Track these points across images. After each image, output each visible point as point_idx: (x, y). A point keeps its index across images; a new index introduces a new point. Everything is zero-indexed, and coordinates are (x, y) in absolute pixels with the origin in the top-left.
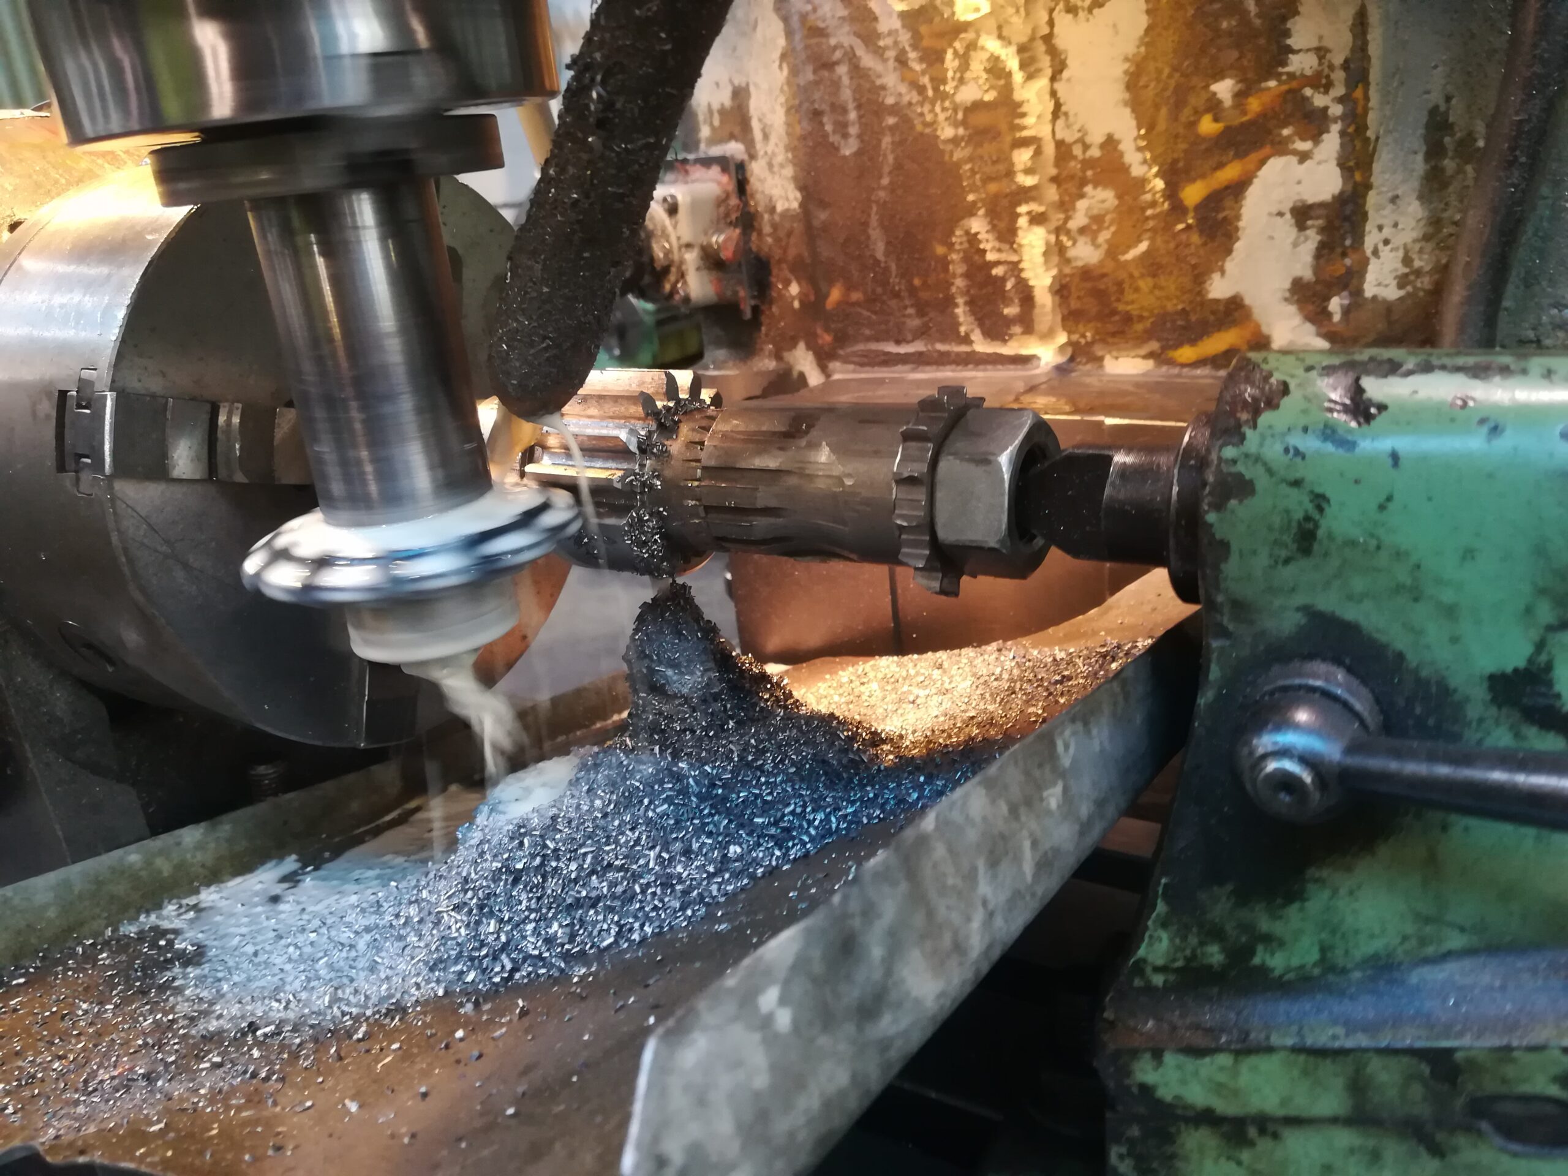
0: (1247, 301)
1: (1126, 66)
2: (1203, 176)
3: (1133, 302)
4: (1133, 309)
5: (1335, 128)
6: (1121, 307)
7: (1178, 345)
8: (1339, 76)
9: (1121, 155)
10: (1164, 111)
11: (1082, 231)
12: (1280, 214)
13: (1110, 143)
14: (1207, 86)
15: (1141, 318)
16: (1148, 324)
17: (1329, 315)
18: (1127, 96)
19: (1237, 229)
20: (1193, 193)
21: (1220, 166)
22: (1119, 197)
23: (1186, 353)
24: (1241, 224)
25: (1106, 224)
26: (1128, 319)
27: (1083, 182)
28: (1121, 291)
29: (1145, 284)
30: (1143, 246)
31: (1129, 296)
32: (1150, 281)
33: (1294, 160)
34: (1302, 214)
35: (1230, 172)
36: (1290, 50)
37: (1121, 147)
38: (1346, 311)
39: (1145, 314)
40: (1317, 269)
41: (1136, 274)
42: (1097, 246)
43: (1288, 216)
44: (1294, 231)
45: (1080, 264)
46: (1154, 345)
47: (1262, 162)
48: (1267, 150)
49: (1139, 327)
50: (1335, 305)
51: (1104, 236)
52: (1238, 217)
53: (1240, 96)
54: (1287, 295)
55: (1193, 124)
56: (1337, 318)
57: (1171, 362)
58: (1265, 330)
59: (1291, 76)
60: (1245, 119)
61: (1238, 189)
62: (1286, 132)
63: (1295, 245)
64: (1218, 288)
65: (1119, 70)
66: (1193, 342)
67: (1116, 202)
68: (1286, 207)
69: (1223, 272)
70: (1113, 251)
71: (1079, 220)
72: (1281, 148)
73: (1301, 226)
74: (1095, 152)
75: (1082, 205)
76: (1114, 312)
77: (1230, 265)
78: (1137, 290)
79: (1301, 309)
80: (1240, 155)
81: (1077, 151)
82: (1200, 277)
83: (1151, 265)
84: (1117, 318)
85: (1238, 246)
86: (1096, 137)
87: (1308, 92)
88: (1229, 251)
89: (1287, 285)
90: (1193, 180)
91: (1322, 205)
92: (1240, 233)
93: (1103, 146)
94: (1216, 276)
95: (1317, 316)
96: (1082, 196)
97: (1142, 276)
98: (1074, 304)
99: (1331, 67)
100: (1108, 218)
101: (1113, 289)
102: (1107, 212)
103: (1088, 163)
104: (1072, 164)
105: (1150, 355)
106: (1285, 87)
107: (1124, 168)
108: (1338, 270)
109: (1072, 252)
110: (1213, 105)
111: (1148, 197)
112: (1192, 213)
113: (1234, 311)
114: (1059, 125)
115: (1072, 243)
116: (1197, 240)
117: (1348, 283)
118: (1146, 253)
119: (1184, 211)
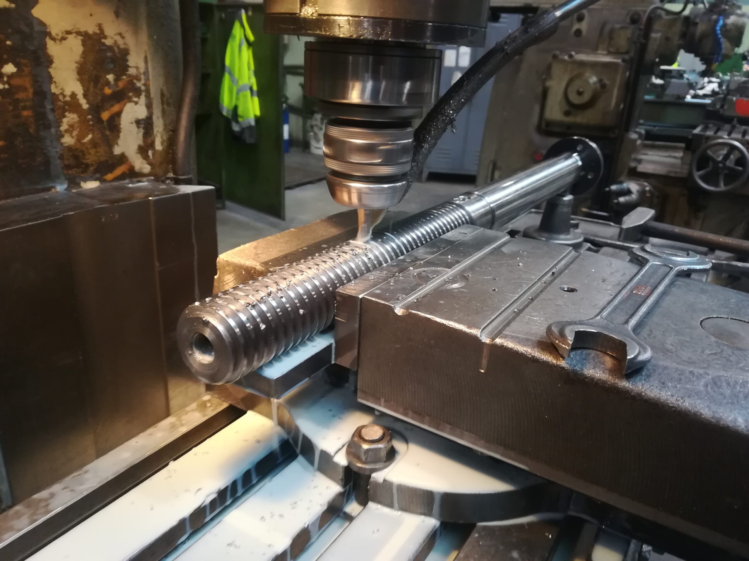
0: (126, 154)
1: (77, 65)
2: (107, 110)
3: (88, 159)
4: (89, 161)
5: (143, 94)
6: (84, 161)
7: (106, 174)
8: (142, 77)
9: (78, 100)
10: (92, 84)
11: (66, 131)
12: (132, 123)
13: (73, 95)
14: (105, 76)
15: (92, 165)
16: (95, 167)
17: (148, 156)
18: (78, 77)
19: (120, 128)
20: (105, 116)
21: (112, 106)
22: (79, 117)
23: (110, 176)
24: (121, 126)
25: (75, 128)
26: (87, 166)
27: (65, 111)
28: (84, 155)
29: (92, 151)
30: (90, 136)
31: (88, 157)
32: (94, 150)
33: (133, 104)
34: (138, 122)
35: (116, 108)
36: (129, 67)
37: (78, 97)
38: (153, 155)
39: (94, 163)
40: (144, 142)
41: (89, 147)
42: (73, 137)
43: (134, 124)
44: (136, 129)
45: (66, 145)
46: (98, 175)
47: (125, 105)
48: (126, 101)
49: (92, 169)
50: (150, 153)
51: (75, 133)
52: (120, 124)
53: (117, 80)
54: (137, 151)
55: (102, 89)
56: (151, 157)
57: (105, 181)
58: (133, 164)
59: (130, 76)
60: (118, 89)
61: (118, 114)
62: (130, 94)
63: (137, 133)
64: (117, 151)
65: (74, 66)
66: (110, 173)
67: (78, 119)
68: (133, 120)
69: (117, 144)
70: (79, 139)
71: (64, 127)
72: (130, 100)
73: (138, 127)
74: (68, 99)
75: (65, 120)
76: (82, 163)
77: (120, 142)
78: (90, 154)
79: (141, 156)
80: (118, 102)
81: (61, 98)
82: (110, 147)
83: (94, 144)
84: (83, 166)
85: (121, 135)
86: (68, 92)
87: (135, 81)
88: (118, 137)
89: (136, 147)
90: (104, 111)
91: (143, 120)
92: (121, 130)
93: (71, 96)
94: (116, 146)
95: (145, 157)
96: (65, 116)
97: (91, 148)
98: (66, 162)
99: (140, 74)
100: (76, 125)
101: (81, 154)
102: (75, 123)
103: (66, 103)
104: (59, 103)
105: (96, 180)
106: (128, 79)
107: (80, 106)
108: (149, 141)
109: (63, 140)
110: (108, 83)
111: (90, 117)
112: (105, 123)
113: (123, 158)
114: (53, 87)
115: (63, 136)
116: (108, 133)
117: (152, 145)
118: (92, 139)
119: (103, 122)
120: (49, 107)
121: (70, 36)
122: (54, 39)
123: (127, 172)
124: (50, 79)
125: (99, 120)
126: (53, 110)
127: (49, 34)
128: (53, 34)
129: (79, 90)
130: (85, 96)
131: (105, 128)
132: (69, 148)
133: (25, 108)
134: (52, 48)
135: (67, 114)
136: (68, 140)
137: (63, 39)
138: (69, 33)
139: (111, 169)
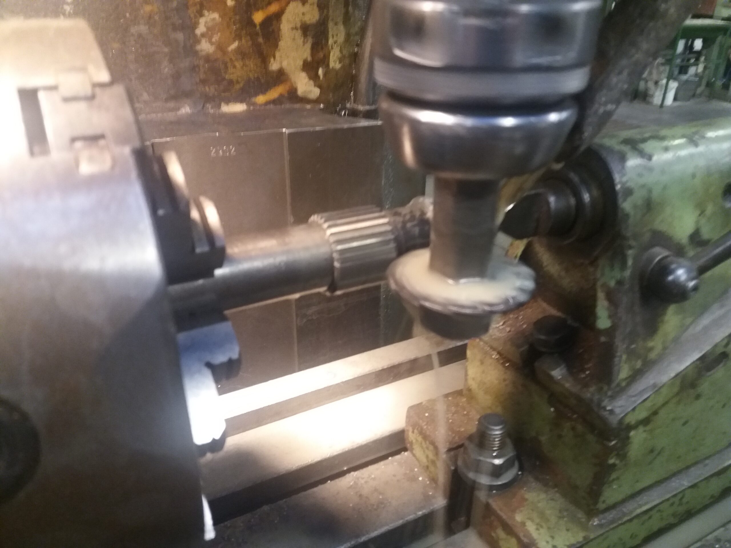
0: (286, 71)
2: (262, 8)
3: (233, 74)
4: (234, 77)
6: (227, 77)
7: (256, 95)
11: (203, 35)
12: (296, 28)
15: (238, 82)
16: (241, 85)
17: (319, 77)
19: (279, 35)
20: (258, 17)
21: (270, 4)
22: (221, 17)
23: (261, 99)
24: (281, 33)
25: (216, 32)
26: (231, 82)
27: (203, 8)
28: (226, 68)
29: (238, 64)
30: (236, 44)
31: (231, 70)
32: (241, 62)
33: (299, 4)
34: (305, 29)
35: (274, 8)
38: (325, 75)
39: (240, 80)
40: (313, 54)
41: (234, 59)
42: (212, 43)
43: (299, 30)
44: (302, 37)
45: (203, 53)
46: (245, 96)
47: (288, 4)
49: (238, 87)
50: (321, 72)
51: (216, 38)
52: (279, 30)
54: (302, 67)
56: (321, 77)
57: (255, 104)
58: (295, 85)
61: (278, 16)
63: (304, 45)
64: (274, 66)
66: (264, 93)
67: (220, 20)
68: (298, 25)
69: (274, 57)
70: (221, 48)
71: (201, 29)
73: (305, 35)
75: (202, 21)
76: (224, 79)
77: (278, 54)
78: (235, 67)
79: (307, 74)
82: (265, 60)
83: (241, 53)
84: (225, 83)
85: (281, 44)
88: (276, 47)
89: (301, 63)
90: (258, 10)
91: (312, 25)
92: (281, 37)
94: (272, 59)
95: (314, 77)
96: (202, 16)
97: (237, 60)
98: (202, 76)
100: (217, 28)
101: (222, 66)
102: (216, 25)
105: (243, 102)
107: (223, 1)
108: (321, 55)
109: (199, 47)
111: (237, 17)
112: (258, 27)
113: (281, 76)
115: (199, 41)
116: (261, 40)
117: (324, 61)
118: (238, 48)
119: (255, 26)
123: (287, 95)
125: (250, 23)
131: (257, 34)
132: (208, 59)
135: (206, 13)
136: (205, 47)
139: (264, 89)
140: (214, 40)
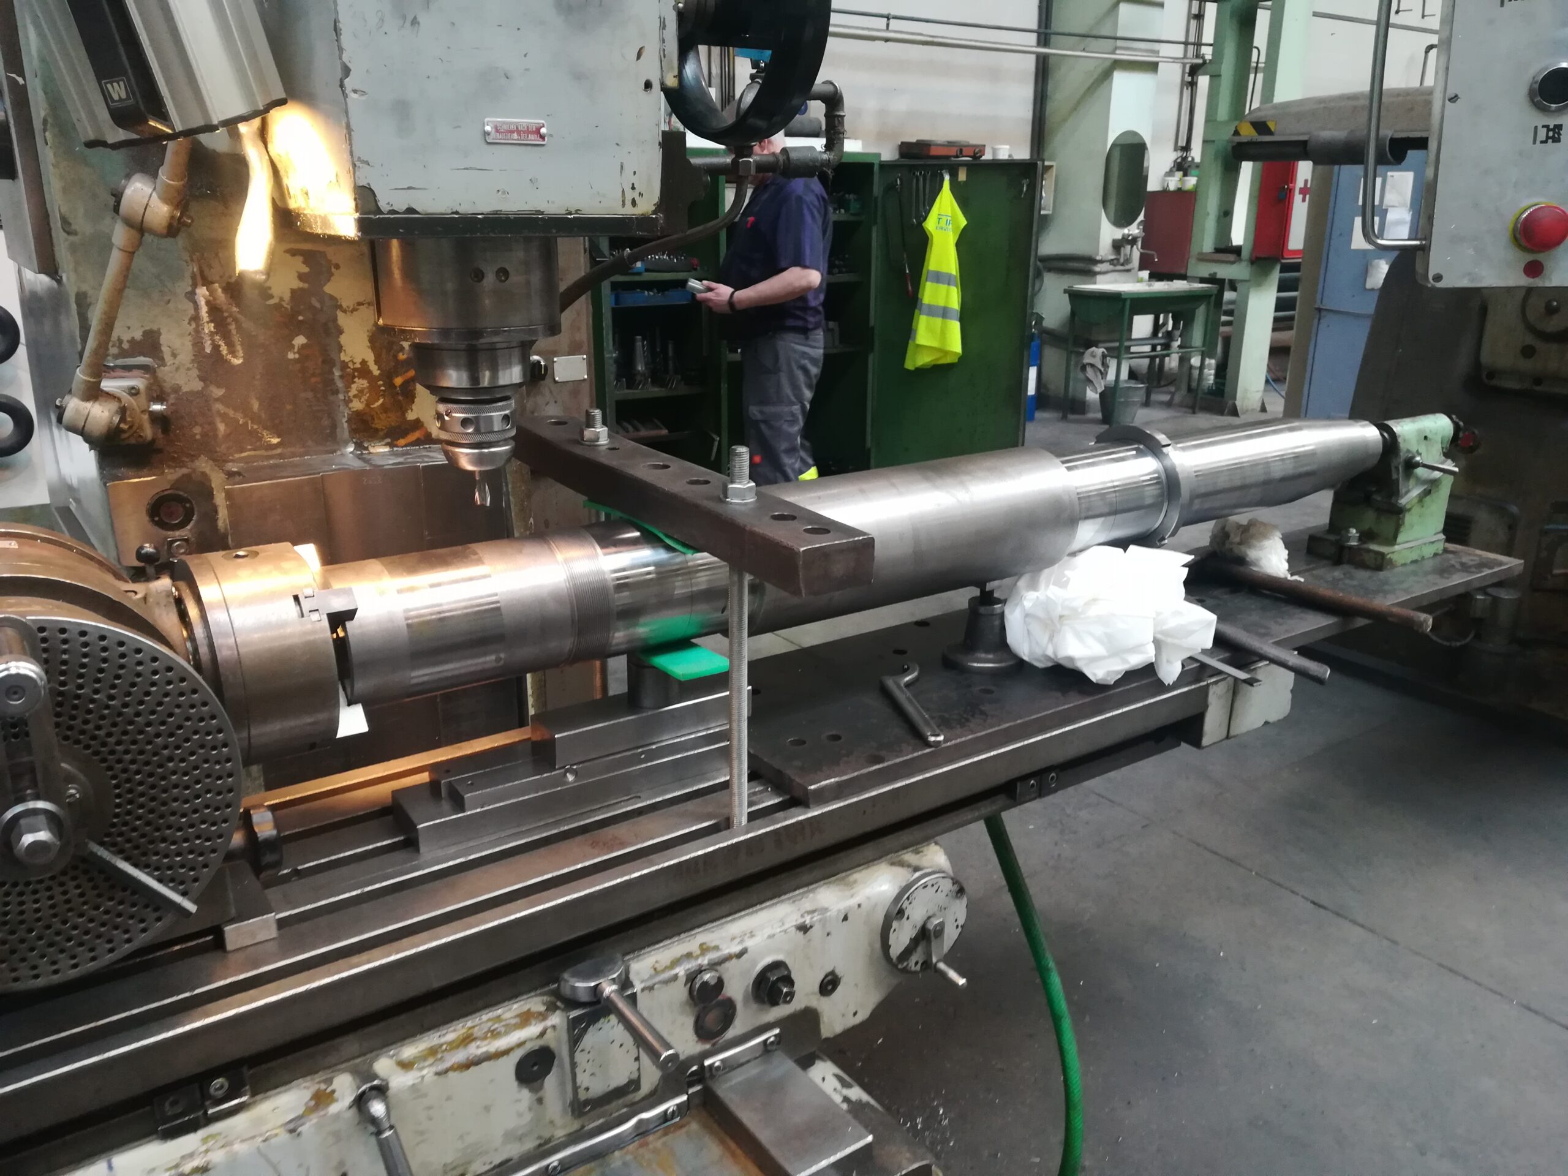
0: (422, 420)
2: (401, 375)
3: (378, 423)
4: (379, 426)
6: (373, 426)
7: (397, 439)
9: (369, 366)
10: (384, 351)
11: (355, 396)
13: (364, 362)
14: (400, 342)
15: (382, 430)
16: (385, 432)
18: (369, 345)
20: (398, 381)
21: (407, 371)
22: (369, 383)
23: (402, 442)
24: (417, 392)
25: (364, 394)
26: (377, 430)
27: (354, 377)
28: (373, 420)
29: (383, 416)
30: (381, 401)
31: (376, 421)
32: (384, 415)
35: (411, 373)
37: (369, 363)
39: (384, 428)
41: (378, 412)
42: (362, 402)
45: (354, 409)
46: (389, 440)
49: (381, 433)
51: (364, 398)
52: (415, 389)
53: (412, 345)
55: (395, 357)
57: (397, 446)
58: (430, 431)
64: (411, 416)
66: (403, 438)
67: (368, 385)
69: (412, 410)
70: (368, 405)
71: (354, 391)
74: (358, 366)
75: (354, 386)
76: (371, 428)
77: (414, 407)
78: (379, 418)
81: (350, 365)
82: (404, 412)
83: (384, 408)
84: (372, 431)
85: (417, 400)
86: (358, 360)
88: (412, 404)
90: (398, 376)
92: (417, 395)
93: (361, 363)
94: (409, 411)
96: (355, 382)
97: (381, 413)
98: (354, 426)
100: (366, 391)
101: (370, 418)
102: (365, 389)
103: (355, 370)
104: (348, 370)
105: (386, 444)
107: (370, 372)
109: (351, 405)
110: (402, 349)
111: (381, 382)
112: (398, 389)
113: (417, 424)
114: (342, 354)
115: (351, 401)
116: (400, 398)
118: (382, 404)
119: (396, 387)
120: (337, 373)
121: (361, 307)
122: (345, 311)
123: (423, 438)
124: (340, 348)
125: (390, 385)
126: (341, 377)
127: (340, 307)
128: (344, 305)
129: (370, 357)
130: (376, 362)
131: (397, 393)
132: (358, 413)
133: (313, 375)
134: (342, 319)
135: (356, 380)
136: (357, 405)
137: (354, 310)
138: (360, 304)
139: (404, 434)
140: (362, 400)
